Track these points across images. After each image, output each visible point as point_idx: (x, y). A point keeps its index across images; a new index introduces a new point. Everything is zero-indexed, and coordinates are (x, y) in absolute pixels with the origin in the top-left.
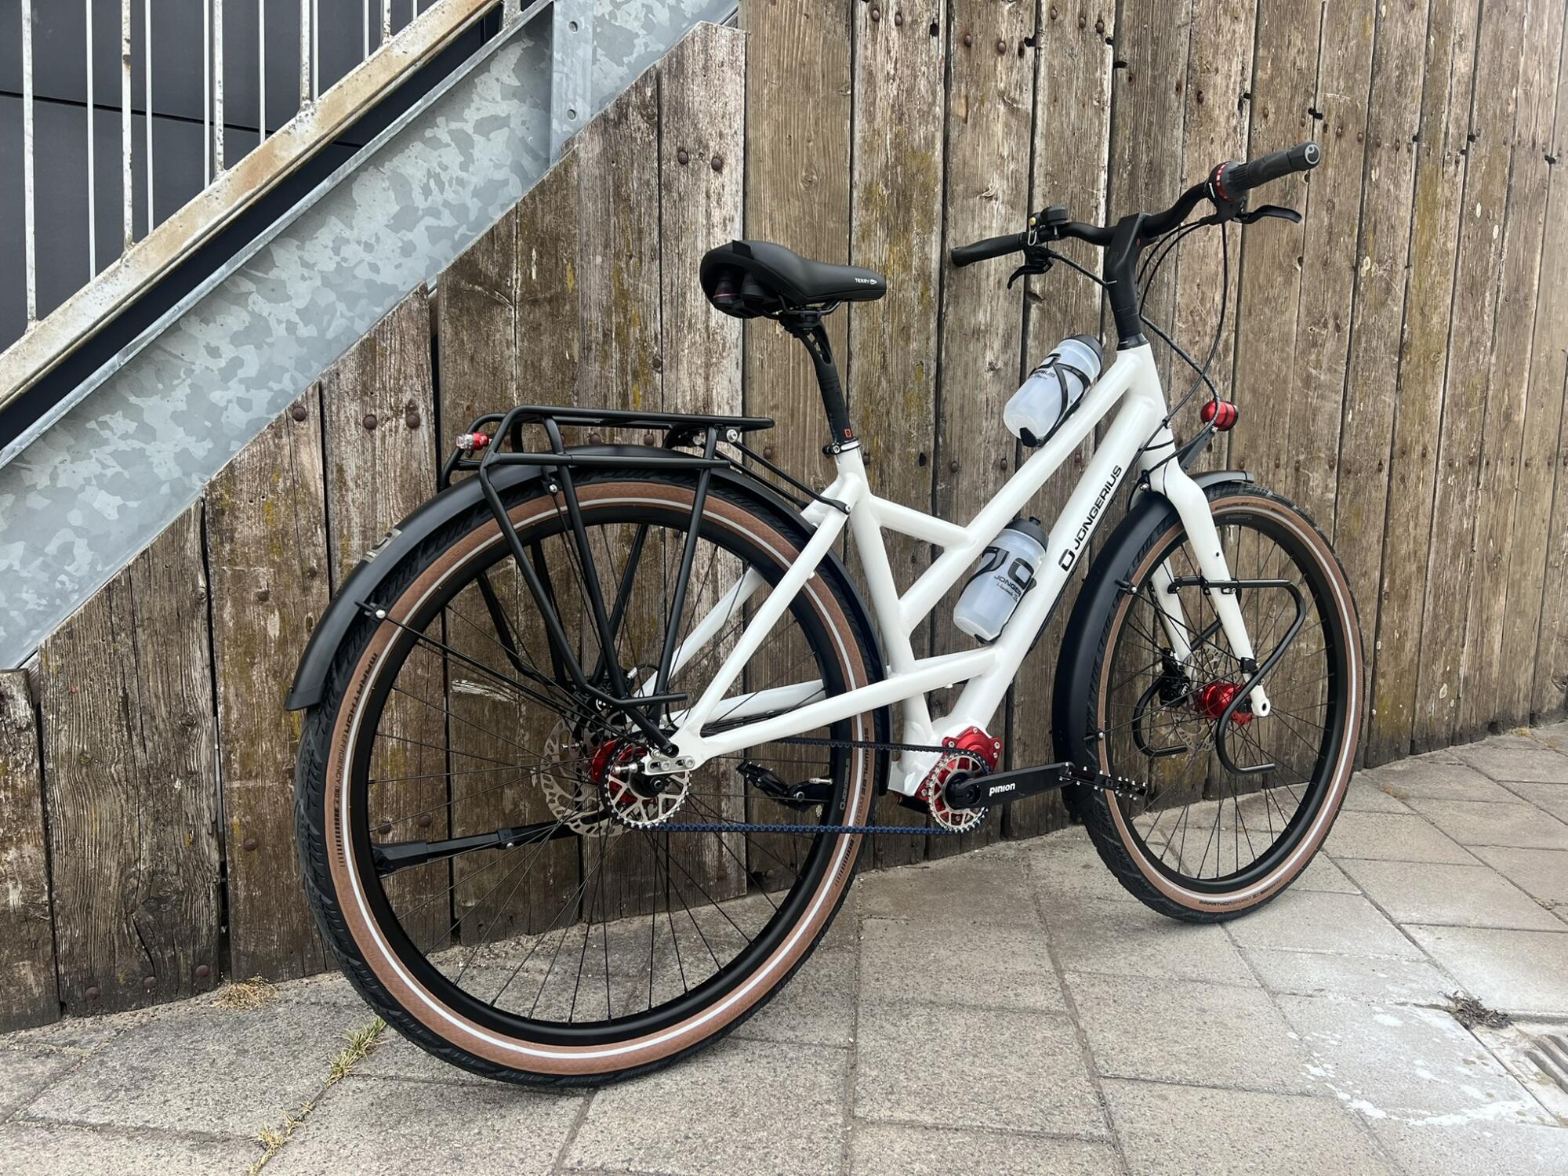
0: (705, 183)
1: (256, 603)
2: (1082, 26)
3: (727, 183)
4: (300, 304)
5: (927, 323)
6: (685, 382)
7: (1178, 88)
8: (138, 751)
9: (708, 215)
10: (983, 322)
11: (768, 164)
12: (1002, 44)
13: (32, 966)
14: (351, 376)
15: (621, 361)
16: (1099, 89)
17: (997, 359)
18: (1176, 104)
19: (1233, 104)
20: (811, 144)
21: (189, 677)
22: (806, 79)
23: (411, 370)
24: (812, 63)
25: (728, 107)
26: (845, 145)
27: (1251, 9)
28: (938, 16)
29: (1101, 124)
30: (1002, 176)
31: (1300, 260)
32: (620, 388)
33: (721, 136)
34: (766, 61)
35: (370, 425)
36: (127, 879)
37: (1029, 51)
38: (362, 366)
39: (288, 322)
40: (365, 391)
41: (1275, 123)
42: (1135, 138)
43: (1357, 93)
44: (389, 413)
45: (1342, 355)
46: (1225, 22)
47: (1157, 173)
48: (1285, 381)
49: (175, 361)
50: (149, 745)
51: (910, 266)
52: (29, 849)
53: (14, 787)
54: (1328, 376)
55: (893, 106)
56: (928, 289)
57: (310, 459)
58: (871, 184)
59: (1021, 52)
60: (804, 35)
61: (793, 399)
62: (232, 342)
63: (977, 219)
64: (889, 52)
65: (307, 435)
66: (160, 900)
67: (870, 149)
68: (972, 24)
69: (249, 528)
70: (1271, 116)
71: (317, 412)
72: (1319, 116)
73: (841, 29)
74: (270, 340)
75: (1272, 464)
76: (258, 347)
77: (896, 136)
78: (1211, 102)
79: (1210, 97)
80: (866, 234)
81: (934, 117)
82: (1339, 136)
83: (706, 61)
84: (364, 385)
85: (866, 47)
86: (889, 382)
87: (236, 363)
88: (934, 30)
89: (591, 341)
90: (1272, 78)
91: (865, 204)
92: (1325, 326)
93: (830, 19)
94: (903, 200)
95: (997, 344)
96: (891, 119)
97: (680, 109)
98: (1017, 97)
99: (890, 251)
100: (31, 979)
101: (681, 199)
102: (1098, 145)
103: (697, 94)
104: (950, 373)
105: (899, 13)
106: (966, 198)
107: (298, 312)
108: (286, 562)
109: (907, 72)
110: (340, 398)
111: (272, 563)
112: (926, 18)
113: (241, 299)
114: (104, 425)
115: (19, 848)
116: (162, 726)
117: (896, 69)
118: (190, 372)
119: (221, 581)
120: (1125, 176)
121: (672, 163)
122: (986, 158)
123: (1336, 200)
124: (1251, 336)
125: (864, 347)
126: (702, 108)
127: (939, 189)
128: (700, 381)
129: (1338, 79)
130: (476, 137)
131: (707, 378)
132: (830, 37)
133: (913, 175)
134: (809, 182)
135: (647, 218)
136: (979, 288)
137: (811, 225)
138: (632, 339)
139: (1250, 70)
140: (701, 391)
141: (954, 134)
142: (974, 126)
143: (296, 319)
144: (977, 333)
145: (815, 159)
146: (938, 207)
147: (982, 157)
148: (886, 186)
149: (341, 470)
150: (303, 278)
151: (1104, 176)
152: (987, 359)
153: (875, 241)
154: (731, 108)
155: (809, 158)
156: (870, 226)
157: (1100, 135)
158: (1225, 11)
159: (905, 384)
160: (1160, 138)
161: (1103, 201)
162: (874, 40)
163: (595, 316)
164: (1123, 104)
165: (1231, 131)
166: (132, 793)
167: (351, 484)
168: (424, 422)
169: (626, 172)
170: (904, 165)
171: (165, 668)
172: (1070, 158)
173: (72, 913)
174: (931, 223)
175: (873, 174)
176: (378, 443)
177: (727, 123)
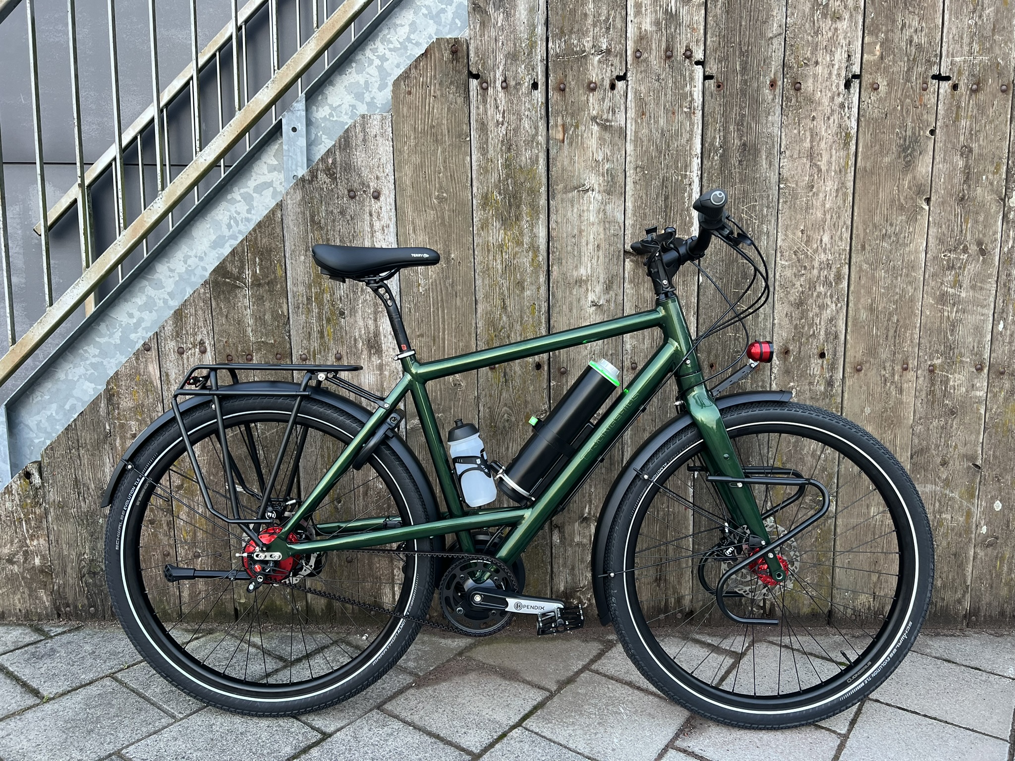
0: (368, 208)
1: (131, 439)
2: (668, 57)
3: (383, 205)
4: (169, 290)
5: (538, 277)
6: (361, 323)
7: (773, 85)
8: (82, 504)
9: (372, 226)
10: (584, 274)
11: (409, 191)
12: (592, 85)
13: (45, 592)
14: (169, 328)
15: (318, 313)
16: (689, 99)
17: (599, 298)
18: (770, 97)
19: (838, 86)
20: (441, 175)
21: (104, 471)
22: (435, 135)
23: (201, 324)
24: (440, 124)
25: (382, 160)
26: (466, 172)
27: (856, 8)
28: (537, 75)
29: (692, 124)
30: (598, 174)
31: (928, 200)
32: (319, 328)
33: (378, 178)
34: (406, 129)
35: (181, 352)
36: (81, 561)
37: (620, 85)
38: (175, 323)
39: (164, 298)
40: (178, 335)
41: (889, 93)
42: (725, 129)
43: (997, 51)
44: (190, 346)
45: (991, 275)
46: (826, 25)
47: (752, 152)
48: (912, 300)
49: (114, 320)
50: (87, 501)
51: (522, 243)
52: (42, 541)
53: (35, 513)
54: (971, 293)
55: (503, 141)
56: (537, 256)
57: (153, 369)
58: (487, 194)
59: (613, 87)
60: (433, 109)
61: (434, 330)
62: (138, 310)
63: (576, 206)
64: (497, 107)
65: (151, 358)
66: (94, 573)
67: (485, 170)
68: (566, 76)
69: (126, 403)
70: (883, 88)
71: (156, 346)
72: (947, 78)
73: (460, 100)
74: (155, 308)
75: (898, 368)
76: (151, 312)
77: (506, 160)
78: (811, 89)
79: (808, 86)
80: (484, 225)
81: (537, 143)
82: (974, 92)
83: (365, 136)
84: (177, 332)
85: (478, 108)
86: (508, 317)
87: (141, 320)
88: (535, 86)
89: (299, 303)
90: (882, 57)
91: (483, 207)
92: (965, 250)
93: (451, 96)
94: (513, 200)
95: (599, 288)
96: (501, 150)
97: (348, 167)
98: (610, 117)
99: (505, 234)
100: (45, 598)
101: (352, 219)
102: (690, 140)
103: (359, 157)
104: (557, 309)
105: (505, 81)
106: (565, 193)
107: (168, 293)
108: (144, 419)
109: (513, 118)
110: (166, 339)
111: (137, 420)
112: (527, 80)
113: (142, 290)
114: (86, 351)
115: (38, 540)
116: (92, 493)
117: (504, 117)
118: (121, 325)
119: (114, 427)
120: (716, 158)
121: (345, 199)
122: (583, 164)
123: (974, 146)
124: (865, 266)
125: (486, 296)
126: (364, 164)
127: (543, 189)
128: (371, 322)
129: (970, 44)
130: (255, 195)
131: (375, 320)
132: (452, 107)
133: (522, 184)
134: (441, 199)
135: (332, 233)
136: (580, 252)
137: (443, 223)
138: (325, 300)
139: (859, 56)
140: (372, 328)
141: (553, 152)
142: (571, 144)
143: (167, 297)
144: (580, 282)
145: (444, 184)
146: (543, 202)
147: (579, 163)
148: (500, 193)
149: (167, 375)
150: (170, 277)
151: (696, 162)
152: (590, 299)
153: (492, 230)
154: (383, 160)
155: (440, 183)
156: (487, 219)
157: (691, 132)
158: (824, 15)
159: (522, 317)
160: (753, 125)
161: (696, 180)
162: (485, 101)
163: (301, 289)
164: (715, 105)
165: (836, 108)
166: (81, 522)
167: (173, 382)
168: (209, 350)
169: (318, 208)
170: (513, 178)
171: (93, 466)
172: (661, 152)
173: (58, 572)
174: (538, 213)
175: (488, 187)
176: (185, 361)
177: (381, 170)
